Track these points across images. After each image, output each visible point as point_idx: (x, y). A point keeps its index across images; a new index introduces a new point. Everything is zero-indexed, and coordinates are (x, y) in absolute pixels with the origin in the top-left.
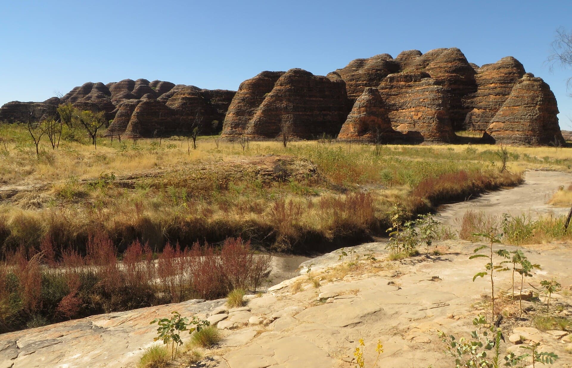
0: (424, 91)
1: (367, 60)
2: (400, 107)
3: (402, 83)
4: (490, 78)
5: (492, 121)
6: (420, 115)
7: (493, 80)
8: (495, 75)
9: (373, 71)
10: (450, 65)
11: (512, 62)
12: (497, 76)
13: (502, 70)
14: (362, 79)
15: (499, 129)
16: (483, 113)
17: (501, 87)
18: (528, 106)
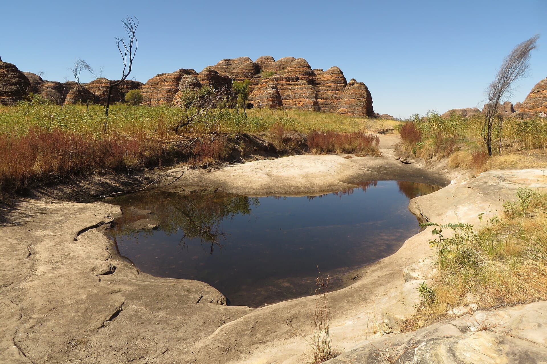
0: (303, 89)
1: (233, 60)
2: (285, 98)
3: (283, 82)
4: (326, 80)
5: (339, 107)
6: (302, 103)
7: (329, 81)
8: (329, 78)
9: (247, 70)
10: (302, 70)
11: (338, 70)
12: (331, 79)
13: (333, 75)
14: (240, 76)
15: (345, 113)
16: (325, 102)
17: (334, 86)
18: (359, 99)
